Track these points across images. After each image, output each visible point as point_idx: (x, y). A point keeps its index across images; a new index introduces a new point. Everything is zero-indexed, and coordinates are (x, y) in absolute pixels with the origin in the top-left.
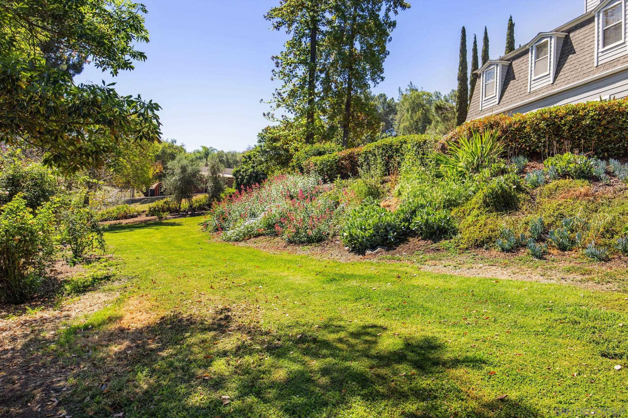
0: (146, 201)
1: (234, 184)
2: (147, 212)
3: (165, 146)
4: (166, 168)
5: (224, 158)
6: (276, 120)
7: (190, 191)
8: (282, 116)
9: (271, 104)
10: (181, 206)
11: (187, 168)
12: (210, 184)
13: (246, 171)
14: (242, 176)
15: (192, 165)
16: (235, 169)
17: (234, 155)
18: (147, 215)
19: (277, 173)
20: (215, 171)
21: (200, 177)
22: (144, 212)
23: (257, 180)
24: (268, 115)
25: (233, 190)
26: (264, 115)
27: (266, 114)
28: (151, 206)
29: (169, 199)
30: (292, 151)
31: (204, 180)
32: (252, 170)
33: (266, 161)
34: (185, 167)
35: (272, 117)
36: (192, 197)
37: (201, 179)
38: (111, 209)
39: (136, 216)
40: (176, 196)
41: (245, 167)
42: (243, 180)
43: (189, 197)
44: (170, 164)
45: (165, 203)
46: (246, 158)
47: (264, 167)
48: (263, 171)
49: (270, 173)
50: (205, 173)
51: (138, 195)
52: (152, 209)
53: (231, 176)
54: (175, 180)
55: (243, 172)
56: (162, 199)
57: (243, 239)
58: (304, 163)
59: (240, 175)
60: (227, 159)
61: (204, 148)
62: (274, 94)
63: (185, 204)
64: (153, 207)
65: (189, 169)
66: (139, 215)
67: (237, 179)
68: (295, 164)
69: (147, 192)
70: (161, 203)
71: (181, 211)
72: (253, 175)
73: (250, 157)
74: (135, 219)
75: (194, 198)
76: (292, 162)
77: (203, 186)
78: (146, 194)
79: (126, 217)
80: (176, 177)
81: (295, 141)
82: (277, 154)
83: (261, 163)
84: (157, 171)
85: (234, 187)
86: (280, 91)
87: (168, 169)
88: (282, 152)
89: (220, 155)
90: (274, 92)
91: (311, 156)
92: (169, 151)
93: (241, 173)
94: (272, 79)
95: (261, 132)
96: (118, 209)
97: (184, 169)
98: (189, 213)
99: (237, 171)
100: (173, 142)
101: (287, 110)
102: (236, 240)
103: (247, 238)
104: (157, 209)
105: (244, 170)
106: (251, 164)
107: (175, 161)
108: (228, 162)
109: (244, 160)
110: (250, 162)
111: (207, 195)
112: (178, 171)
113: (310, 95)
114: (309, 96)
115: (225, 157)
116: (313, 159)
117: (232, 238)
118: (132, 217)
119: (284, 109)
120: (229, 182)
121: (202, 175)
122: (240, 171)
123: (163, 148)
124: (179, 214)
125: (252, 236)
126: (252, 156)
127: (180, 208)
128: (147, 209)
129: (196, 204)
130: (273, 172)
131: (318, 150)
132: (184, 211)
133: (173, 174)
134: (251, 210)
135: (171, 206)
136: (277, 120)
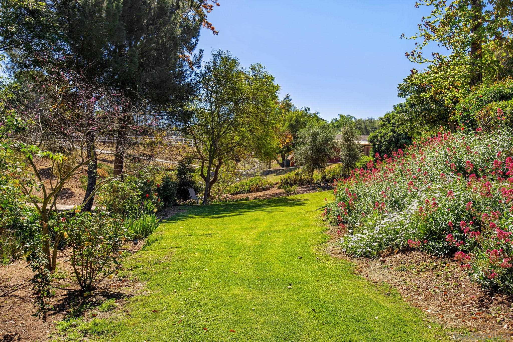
0: (281, 172)
1: (371, 152)
2: (279, 185)
3: (298, 115)
4: (296, 138)
5: (363, 126)
6: (424, 61)
7: (323, 161)
8: (433, 54)
9: (417, 40)
10: (314, 177)
11: (318, 136)
12: (343, 153)
13: (384, 136)
14: (380, 142)
15: (323, 133)
16: (372, 134)
17: (372, 121)
18: (279, 188)
19: (426, 135)
20: (349, 137)
21: (333, 145)
22: (276, 184)
23: (398, 145)
24: (413, 54)
25: (370, 158)
26: (407, 55)
27: (410, 53)
28: (283, 178)
29: (301, 170)
30: (448, 102)
31: (337, 148)
32: (391, 134)
33: (411, 120)
34: (315, 135)
35: (419, 57)
36: (324, 167)
37: (334, 148)
38: (245, 181)
39: (268, 189)
40: (308, 167)
41: (384, 131)
42: (381, 147)
43: (321, 168)
44: (300, 133)
45: (297, 174)
46: (383, 121)
47: (407, 127)
48: (407, 133)
49: (415, 135)
50: (339, 139)
51: (275, 166)
52: (284, 181)
53: (367, 143)
54: (306, 150)
55: (381, 137)
56: (294, 169)
57: (379, 255)
58: (476, 114)
59: (378, 141)
60: (366, 126)
61: (341, 116)
62: (420, 25)
63: (317, 175)
64: (284, 179)
65: (320, 138)
66: (272, 187)
67: (374, 145)
68: (458, 117)
69: (283, 163)
70: (293, 174)
71: (313, 183)
72: (393, 141)
73: (388, 120)
74: (267, 192)
75: (327, 169)
76: (454, 114)
77: (335, 154)
78: (282, 165)
79: (258, 190)
80: (307, 147)
81: (452, 89)
82: (425, 109)
83: (404, 122)
84: (288, 141)
85: (370, 155)
86: (428, 20)
87: (298, 138)
88: (432, 106)
89: (359, 122)
90: (420, 23)
91: (487, 102)
92: (303, 120)
93: (379, 138)
94: (417, 6)
95: (402, 82)
96: (251, 181)
97: (314, 137)
98: (322, 185)
99: (374, 137)
100: (306, 110)
101: (441, 44)
102: (366, 256)
103: (385, 252)
104: (289, 181)
105: (382, 134)
106: (390, 128)
107: (305, 129)
108: (366, 129)
109: (381, 123)
110: (389, 125)
111: (341, 164)
112: (308, 139)
113: (475, 18)
114: (474, 21)
115: (362, 124)
116: (496, 106)
117: (359, 251)
118: (264, 189)
119: (437, 42)
120: (365, 150)
121: (335, 142)
122: (377, 136)
123: (296, 117)
124: (311, 186)
125: (396, 251)
126: (391, 118)
127: (312, 180)
128: (279, 181)
129: (329, 175)
130: (419, 133)
131: (500, 92)
132: (317, 183)
133: (303, 143)
134: (392, 195)
135: (303, 177)
136: (426, 61)
